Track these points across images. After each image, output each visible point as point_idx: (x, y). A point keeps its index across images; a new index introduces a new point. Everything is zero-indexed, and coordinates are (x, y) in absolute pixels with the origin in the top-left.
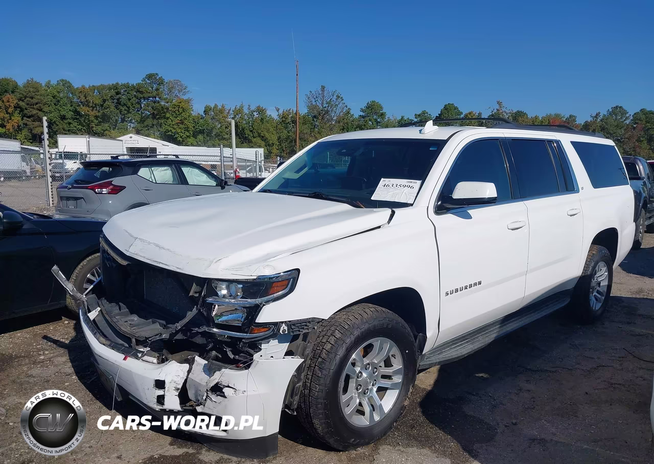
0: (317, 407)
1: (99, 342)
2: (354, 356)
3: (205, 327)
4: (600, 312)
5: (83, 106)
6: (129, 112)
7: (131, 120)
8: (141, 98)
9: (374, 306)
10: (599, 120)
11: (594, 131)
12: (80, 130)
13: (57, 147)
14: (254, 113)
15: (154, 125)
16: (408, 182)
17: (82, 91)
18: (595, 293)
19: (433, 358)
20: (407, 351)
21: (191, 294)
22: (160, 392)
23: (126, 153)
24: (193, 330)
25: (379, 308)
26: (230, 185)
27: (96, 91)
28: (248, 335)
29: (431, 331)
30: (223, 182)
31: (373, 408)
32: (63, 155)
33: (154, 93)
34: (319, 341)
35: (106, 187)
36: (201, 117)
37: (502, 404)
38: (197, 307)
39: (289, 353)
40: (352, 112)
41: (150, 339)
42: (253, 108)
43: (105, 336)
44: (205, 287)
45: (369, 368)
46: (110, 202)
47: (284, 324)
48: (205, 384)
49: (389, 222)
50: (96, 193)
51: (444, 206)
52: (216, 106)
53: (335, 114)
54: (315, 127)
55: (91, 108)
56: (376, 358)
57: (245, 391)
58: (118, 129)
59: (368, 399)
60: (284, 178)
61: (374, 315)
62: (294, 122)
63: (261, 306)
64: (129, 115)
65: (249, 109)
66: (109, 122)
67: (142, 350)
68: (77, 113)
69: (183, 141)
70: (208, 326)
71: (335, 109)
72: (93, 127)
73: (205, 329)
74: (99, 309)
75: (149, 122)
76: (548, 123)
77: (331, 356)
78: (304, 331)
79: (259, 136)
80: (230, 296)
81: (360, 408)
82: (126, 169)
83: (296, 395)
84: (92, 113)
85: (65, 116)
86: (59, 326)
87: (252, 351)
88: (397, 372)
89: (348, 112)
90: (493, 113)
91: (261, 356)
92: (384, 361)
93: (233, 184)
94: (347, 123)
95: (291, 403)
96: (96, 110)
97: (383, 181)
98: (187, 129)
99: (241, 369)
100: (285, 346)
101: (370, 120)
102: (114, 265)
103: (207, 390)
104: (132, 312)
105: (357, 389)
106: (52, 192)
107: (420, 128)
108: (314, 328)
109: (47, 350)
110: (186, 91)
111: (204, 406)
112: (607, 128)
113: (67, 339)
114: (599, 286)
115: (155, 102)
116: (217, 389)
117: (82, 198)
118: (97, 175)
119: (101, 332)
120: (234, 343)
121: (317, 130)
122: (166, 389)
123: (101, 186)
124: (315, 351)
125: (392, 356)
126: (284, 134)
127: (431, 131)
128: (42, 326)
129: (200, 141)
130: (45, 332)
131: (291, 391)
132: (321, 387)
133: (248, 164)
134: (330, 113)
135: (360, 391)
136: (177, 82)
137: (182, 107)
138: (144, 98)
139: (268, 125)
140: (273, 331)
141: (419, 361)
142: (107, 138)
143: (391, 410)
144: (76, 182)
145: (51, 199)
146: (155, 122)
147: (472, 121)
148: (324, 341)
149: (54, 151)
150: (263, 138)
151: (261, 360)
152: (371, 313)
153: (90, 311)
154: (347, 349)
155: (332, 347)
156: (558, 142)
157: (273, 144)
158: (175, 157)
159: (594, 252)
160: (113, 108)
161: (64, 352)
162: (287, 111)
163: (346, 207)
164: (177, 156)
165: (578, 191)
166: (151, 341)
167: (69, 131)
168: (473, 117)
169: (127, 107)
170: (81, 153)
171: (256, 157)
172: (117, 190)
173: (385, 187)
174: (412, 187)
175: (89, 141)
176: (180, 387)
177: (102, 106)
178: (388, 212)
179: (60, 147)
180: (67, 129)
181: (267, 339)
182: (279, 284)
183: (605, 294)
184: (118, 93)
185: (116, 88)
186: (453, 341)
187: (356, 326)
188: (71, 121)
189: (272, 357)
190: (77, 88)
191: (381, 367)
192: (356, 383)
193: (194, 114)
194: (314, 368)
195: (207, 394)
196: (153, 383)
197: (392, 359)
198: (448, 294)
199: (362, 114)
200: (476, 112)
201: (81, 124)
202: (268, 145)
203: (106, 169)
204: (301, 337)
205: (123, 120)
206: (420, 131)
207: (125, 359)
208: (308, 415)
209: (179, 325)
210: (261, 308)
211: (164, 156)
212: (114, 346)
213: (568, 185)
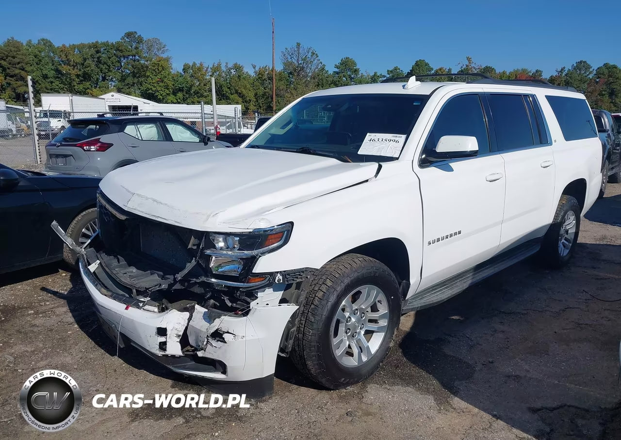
0: (310, 350)
1: (101, 293)
2: (343, 303)
3: (203, 278)
4: (567, 258)
5: (65, 65)
6: (109, 71)
7: (112, 79)
8: (121, 56)
9: (362, 256)
10: (563, 75)
11: (559, 85)
12: (62, 89)
13: (41, 106)
14: (231, 71)
15: (134, 83)
16: (394, 136)
17: (63, 50)
18: (563, 241)
19: (415, 303)
20: (392, 297)
21: (190, 246)
22: (163, 339)
23: (108, 111)
24: (191, 281)
25: (367, 258)
26: (213, 141)
27: (76, 50)
28: (245, 284)
29: (414, 279)
30: (206, 138)
31: (361, 350)
32: (48, 114)
33: (134, 52)
34: (311, 289)
35: (94, 145)
36: (180, 75)
37: (478, 344)
38: (196, 258)
39: (283, 301)
40: (326, 68)
41: (150, 289)
42: (230, 66)
43: (106, 288)
44: (204, 240)
45: (357, 313)
46: (99, 159)
47: (279, 274)
48: (205, 330)
49: (376, 176)
50: (85, 150)
51: (428, 160)
52: (194, 64)
53: (310, 71)
54: (290, 83)
55: (72, 67)
56: (363, 304)
57: (244, 337)
58: (99, 88)
59: (357, 341)
60: (270, 134)
61: (363, 265)
62: (271, 79)
63: (258, 257)
64: (110, 73)
65: (226, 66)
66: (90, 80)
67: (142, 300)
68: (58, 71)
69: (163, 99)
70: (207, 276)
71: (310, 65)
72: (74, 86)
73: (203, 279)
74: (98, 262)
75: (130, 80)
76: (515, 78)
77: (324, 302)
78: (298, 280)
79: (237, 92)
80: (227, 248)
81: (349, 350)
82: (112, 127)
83: (291, 339)
84: (74, 72)
85: (47, 75)
86: (58, 278)
87: (249, 300)
88: (382, 317)
89: (323, 69)
90: (463, 68)
91: (258, 304)
92: (371, 307)
93: (215, 140)
94: (322, 79)
95: (286, 347)
96: (77, 69)
97: (369, 136)
98: (167, 87)
99: (240, 316)
100: (279, 294)
101: (344, 76)
102: (113, 220)
103: (207, 336)
104: (130, 264)
105: (346, 333)
106: (39, 150)
107: (403, 84)
108: (307, 278)
109: (48, 301)
110: (165, 49)
111: (205, 350)
112: (571, 83)
113: (66, 290)
114: (567, 234)
115: (134, 61)
116: (218, 335)
117: (72, 155)
118: (85, 132)
119: (102, 283)
120: (231, 292)
121: (292, 86)
122: (168, 336)
123: (90, 144)
124: (308, 298)
125: (378, 301)
126: (261, 91)
127: (413, 87)
128: (41, 279)
129: (179, 99)
130: (44, 284)
131: (286, 336)
132: (314, 332)
133: (228, 120)
134: (305, 69)
135: (349, 334)
136: (156, 41)
137: (162, 65)
138: (124, 57)
139: (245, 82)
140: (268, 280)
141: (402, 306)
142: (90, 97)
143: (378, 351)
144: (65, 139)
145: (38, 157)
146: (136, 80)
147: (442, 77)
148: (316, 289)
149: (38, 109)
150: (241, 95)
151: (259, 308)
152: (360, 262)
153: (89, 264)
154: (338, 296)
155: (324, 295)
156: (533, 96)
157: (250, 100)
158: (159, 114)
159: (564, 202)
160: (93, 66)
161: (64, 303)
162: (263, 67)
163: (334, 161)
164: (161, 114)
165: (551, 144)
166: (151, 291)
167: (51, 89)
168: (444, 73)
169: (107, 65)
170: (65, 111)
171: (235, 114)
172: (105, 147)
173: (371, 141)
174: (397, 142)
175: (72, 99)
176: (181, 333)
177: (83, 64)
178: (375, 165)
179: (43, 105)
180: (50, 88)
181: (262, 288)
182: (273, 236)
183: (572, 241)
184: (98, 52)
185: (95, 46)
186: (434, 287)
187: (346, 275)
188: (52, 80)
189: (268, 304)
190: (58, 48)
191: (367, 312)
192: (345, 327)
193: (173, 72)
194: (308, 314)
195: (208, 340)
196: (155, 330)
197: (379, 305)
198: (430, 243)
199: (336, 70)
200: (446, 67)
201: (62, 83)
202: (245, 101)
203: (93, 127)
204: (294, 286)
205: (104, 79)
206: (404, 86)
207: (127, 308)
208: (302, 357)
209: (179, 276)
210: (258, 259)
211: (145, 114)
212: (115, 297)
213: (541, 138)
